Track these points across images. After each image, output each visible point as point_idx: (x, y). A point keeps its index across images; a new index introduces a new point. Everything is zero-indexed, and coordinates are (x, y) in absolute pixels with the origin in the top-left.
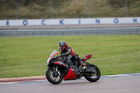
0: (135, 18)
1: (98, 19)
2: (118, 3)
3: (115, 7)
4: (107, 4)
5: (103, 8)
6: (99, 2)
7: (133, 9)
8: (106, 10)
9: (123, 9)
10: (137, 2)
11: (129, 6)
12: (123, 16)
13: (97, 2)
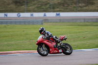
0: (32, 13)
1: (6, 14)
2: (19, 2)
3: (18, 5)
4: (12, 3)
5: (10, 6)
6: (7, 2)
7: (30, 7)
8: (11, 7)
9: (23, 7)
10: (33, 2)
11: (27, 5)
12: (23, 12)
13: (5, 2)
